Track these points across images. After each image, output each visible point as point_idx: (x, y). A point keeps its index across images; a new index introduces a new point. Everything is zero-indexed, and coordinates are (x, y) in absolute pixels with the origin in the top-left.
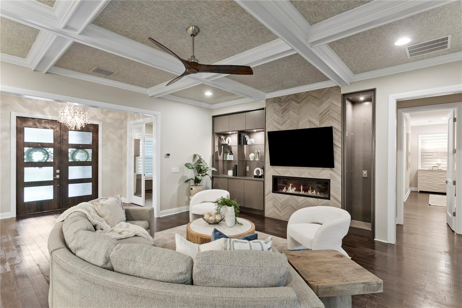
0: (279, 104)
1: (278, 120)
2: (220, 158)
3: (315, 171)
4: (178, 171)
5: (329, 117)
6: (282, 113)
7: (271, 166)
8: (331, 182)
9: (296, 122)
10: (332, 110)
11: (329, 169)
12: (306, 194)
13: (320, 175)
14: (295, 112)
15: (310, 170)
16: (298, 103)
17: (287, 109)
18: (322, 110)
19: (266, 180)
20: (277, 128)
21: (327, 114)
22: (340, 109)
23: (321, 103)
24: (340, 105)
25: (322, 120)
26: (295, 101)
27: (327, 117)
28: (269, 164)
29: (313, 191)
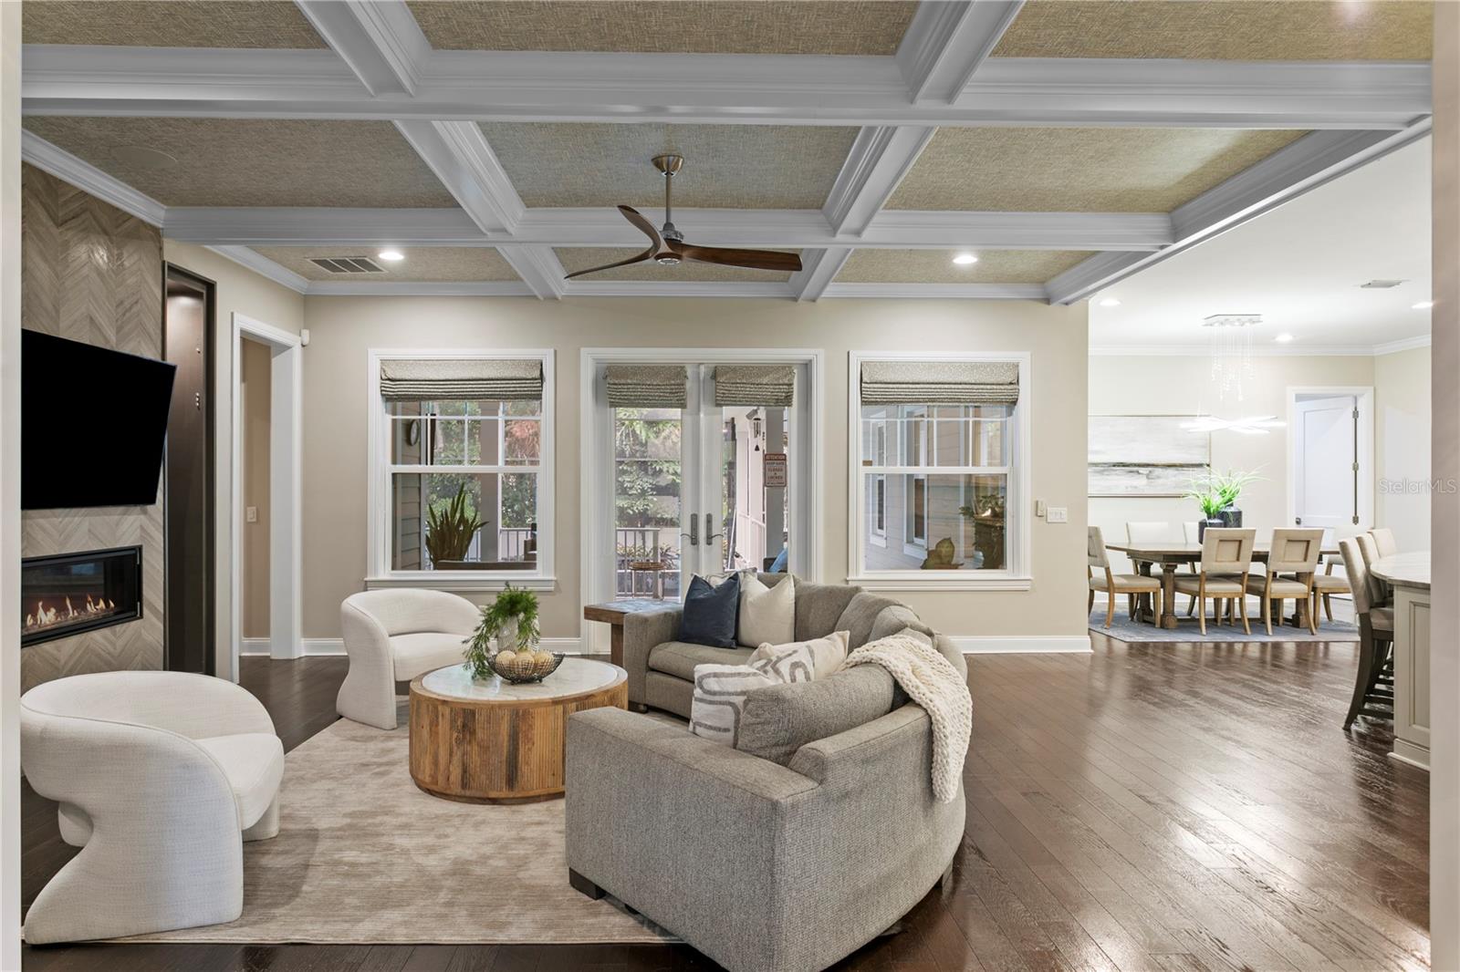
3: (107, 519)
8: (144, 554)
9: (50, 307)
10: (147, 303)
11: (138, 509)
14: (47, 258)
15: (94, 519)
18: (122, 292)
21: (133, 310)
22: (160, 308)
24: (159, 295)
25: (123, 325)
27: (135, 319)
29: (97, 604)
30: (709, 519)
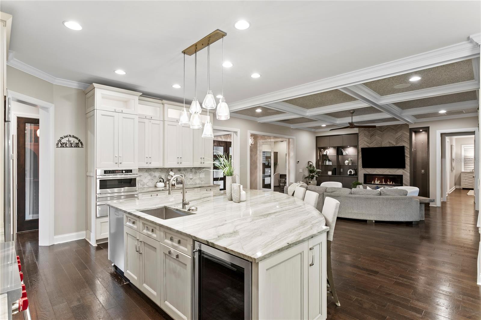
0: (368, 131)
1: (368, 141)
2: (320, 163)
3: (393, 170)
4: (302, 171)
5: (401, 141)
6: (370, 137)
7: (363, 168)
8: (403, 176)
9: (380, 143)
10: (404, 136)
11: (402, 169)
12: (386, 184)
13: (396, 172)
14: (379, 137)
15: (390, 170)
16: (382, 132)
17: (374, 135)
18: (397, 136)
19: (359, 177)
20: (367, 146)
21: (400, 139)
22: (409, 136)
23: (397, 132)
24: (408, 134)
25: (397, 142)
26: (379, 130)
29: (390, 182)
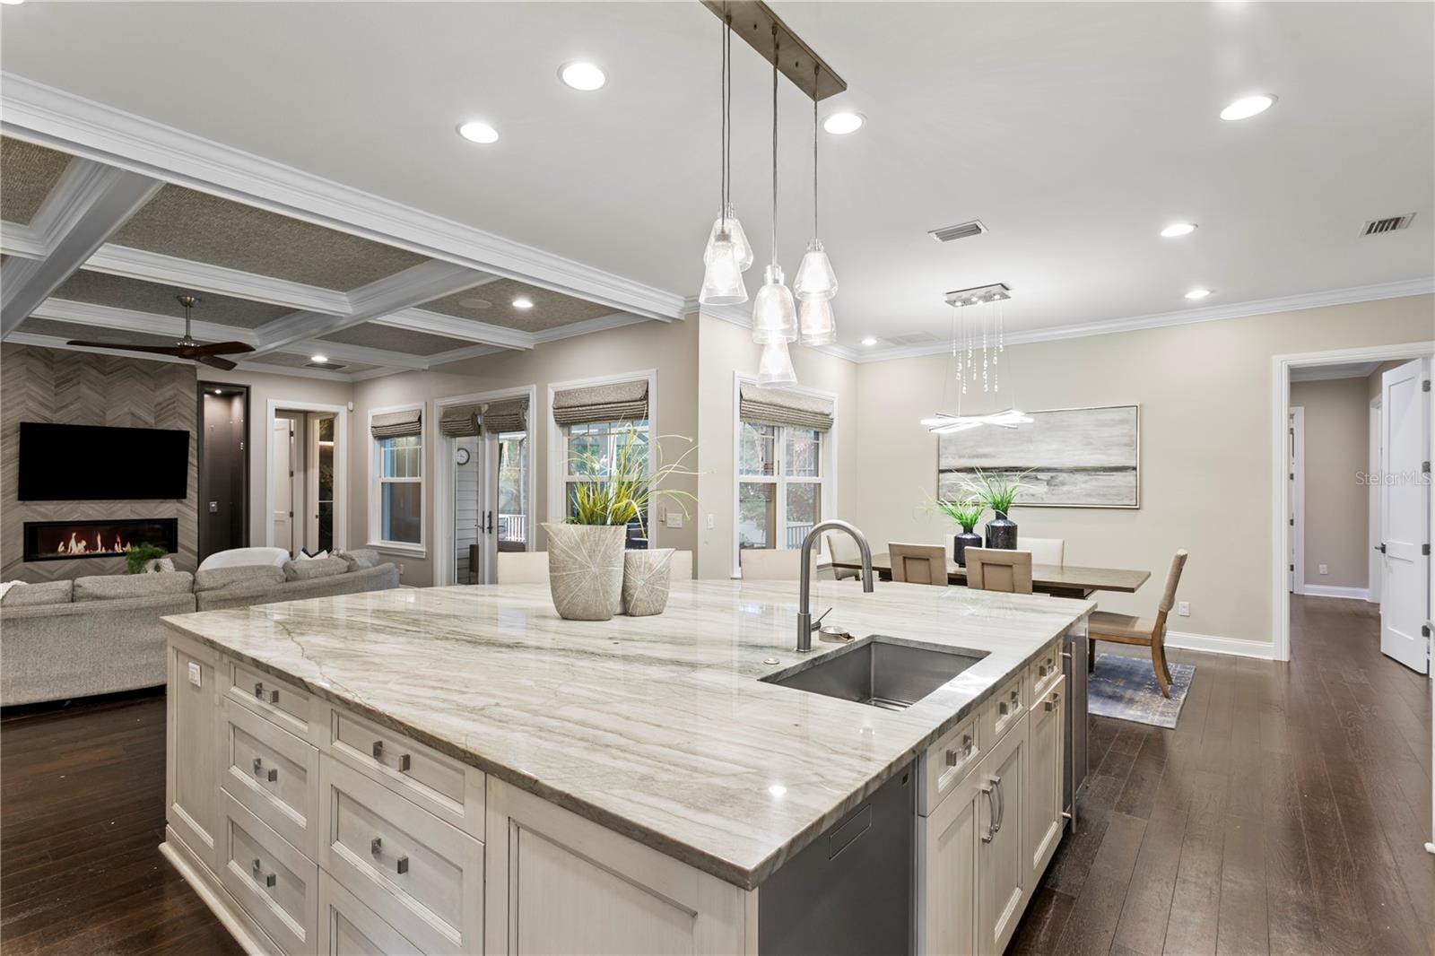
0: (46, 364)
1: (44, 398)
3: (146, 505)
5: (174, 414)
6: (56, 386)
7: (21, 502)
8: (179, 522)
9: (98, 412)
10: (182, 403)
11: (175, 500)
12: (109, 551)
13: (157, 512)
14: (93, 389)
15: (133, 505)
16: (105, 375)
17: (72, 379)
18: (161, 399)
20: (38, 415)
21: (170, 407)
22: (195, 404)
23: (158, 386)
24: (194, 397)
25: (160, 415)
26: (94, 368)
27: (170, 413)
28: (16, 494)
30: (490, 513)
